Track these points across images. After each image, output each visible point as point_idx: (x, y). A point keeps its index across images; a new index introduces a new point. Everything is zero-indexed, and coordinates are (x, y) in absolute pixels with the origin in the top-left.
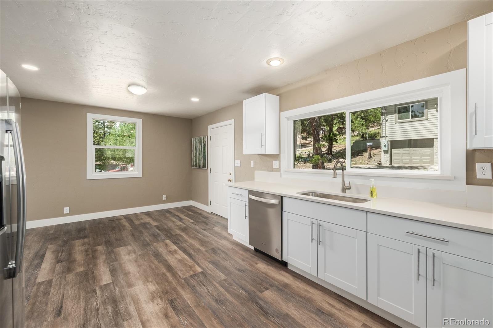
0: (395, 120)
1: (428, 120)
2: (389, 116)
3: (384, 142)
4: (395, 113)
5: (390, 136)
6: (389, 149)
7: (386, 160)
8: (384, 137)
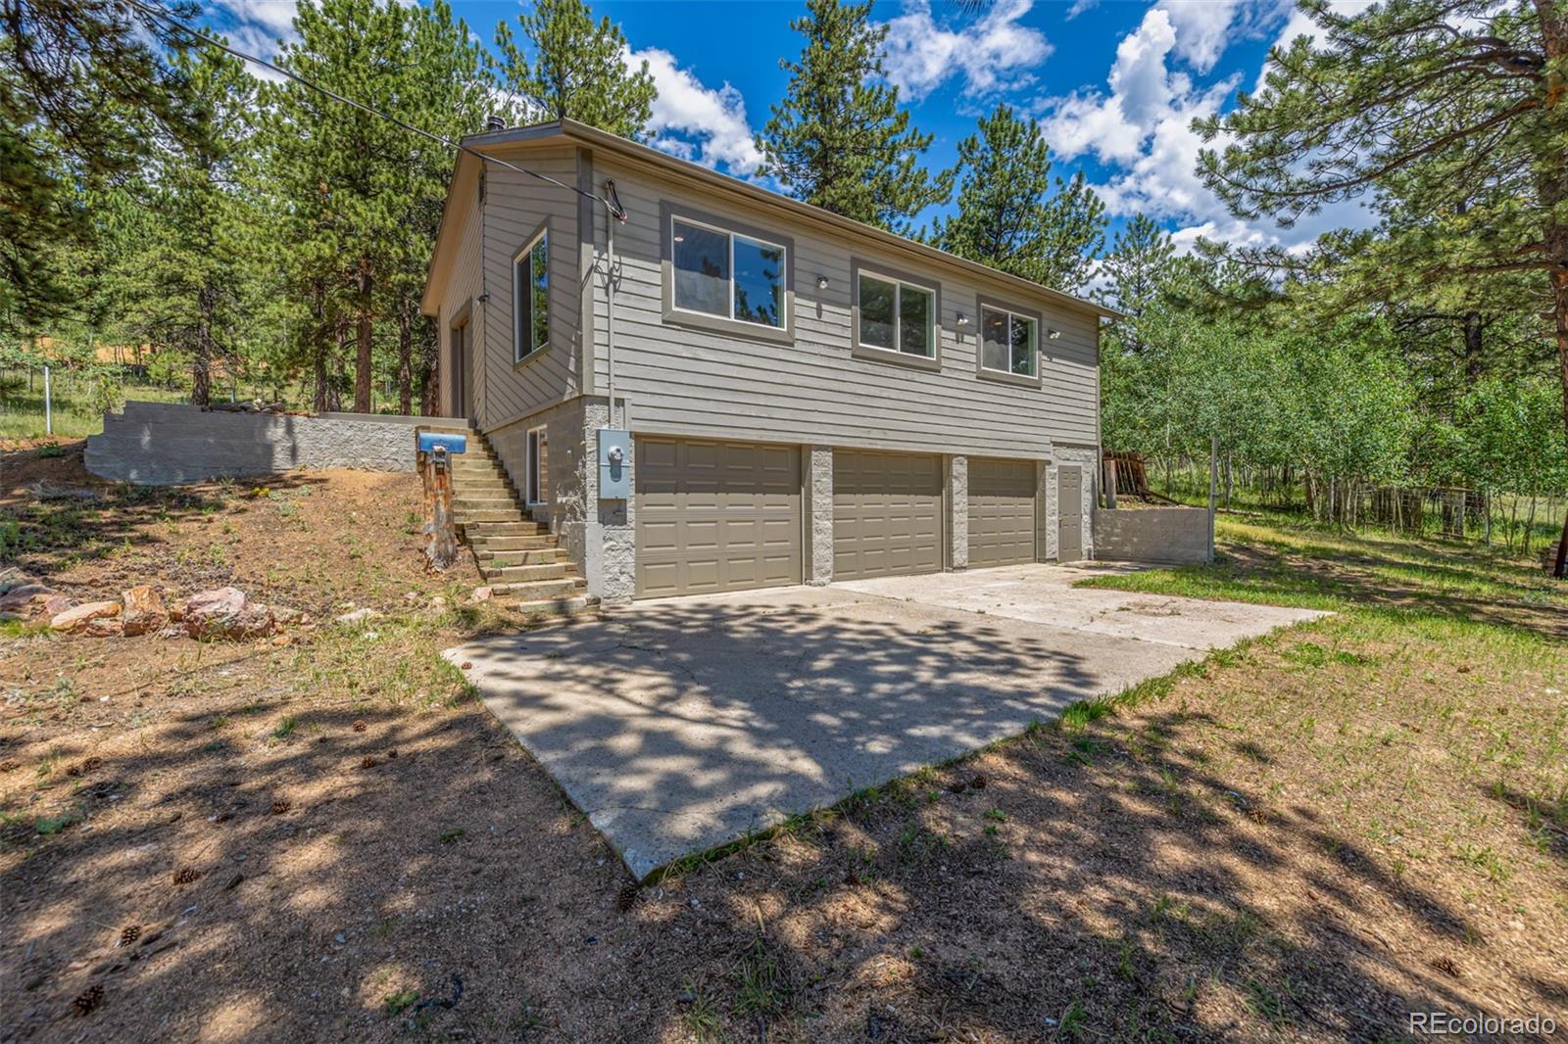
1: (798, 346)
4: (664, 254)
5: (637, 399)
6: (631, 491)
7: (616, 569)
8: (603, 401)
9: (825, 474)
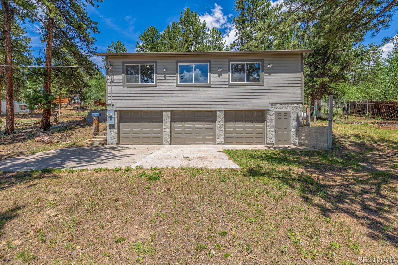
0: (123, 82)
1: (158, 87)
2: (115, 76)
3: (110, 112)
4: (123, 73)
5: (117, 104)
6: (116, 122)
7: (113, 138)
8: (110, 105)
9: (168, 117)
